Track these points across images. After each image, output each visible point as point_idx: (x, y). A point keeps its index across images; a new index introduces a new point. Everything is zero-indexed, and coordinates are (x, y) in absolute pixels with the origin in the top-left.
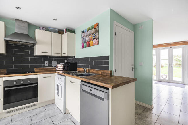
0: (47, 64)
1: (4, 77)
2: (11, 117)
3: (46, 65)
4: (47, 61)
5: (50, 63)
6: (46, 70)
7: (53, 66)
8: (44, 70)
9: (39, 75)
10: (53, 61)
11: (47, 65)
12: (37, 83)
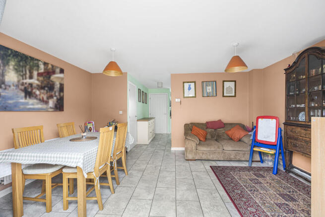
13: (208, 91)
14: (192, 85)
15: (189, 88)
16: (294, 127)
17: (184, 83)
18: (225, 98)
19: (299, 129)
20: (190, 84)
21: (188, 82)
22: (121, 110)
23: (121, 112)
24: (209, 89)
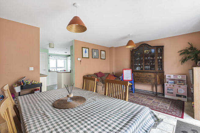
13: (95, 55)
14: (87, 50)
15: (86, 52)
16: (138, 73)
17: (82, 48)
18: (102, 60)
19: (141, 73)
20: (86, 49)
21: (85, 48)
22: (32, 67)
23: (32, 69)
24: (95, 54)
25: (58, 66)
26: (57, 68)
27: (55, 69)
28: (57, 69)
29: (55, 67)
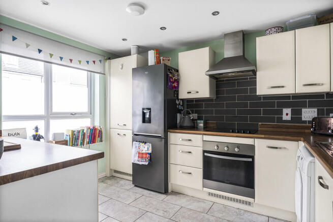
0: (287, 114)
1: (205, 134)
2: (211, 204)
3: (285, 118)
4: (287, 107)
5: (297, 113)
6: (284, 130)
7: (305, 122)
8: (279, 130)
9: (256, 139)
10: (305, 107)
11: (289, 118)
12: (253, 157)
25: (56, 109)
26: (49, 115)
27: (41, 124)
28: (53, 122)
29: (42, 112)
